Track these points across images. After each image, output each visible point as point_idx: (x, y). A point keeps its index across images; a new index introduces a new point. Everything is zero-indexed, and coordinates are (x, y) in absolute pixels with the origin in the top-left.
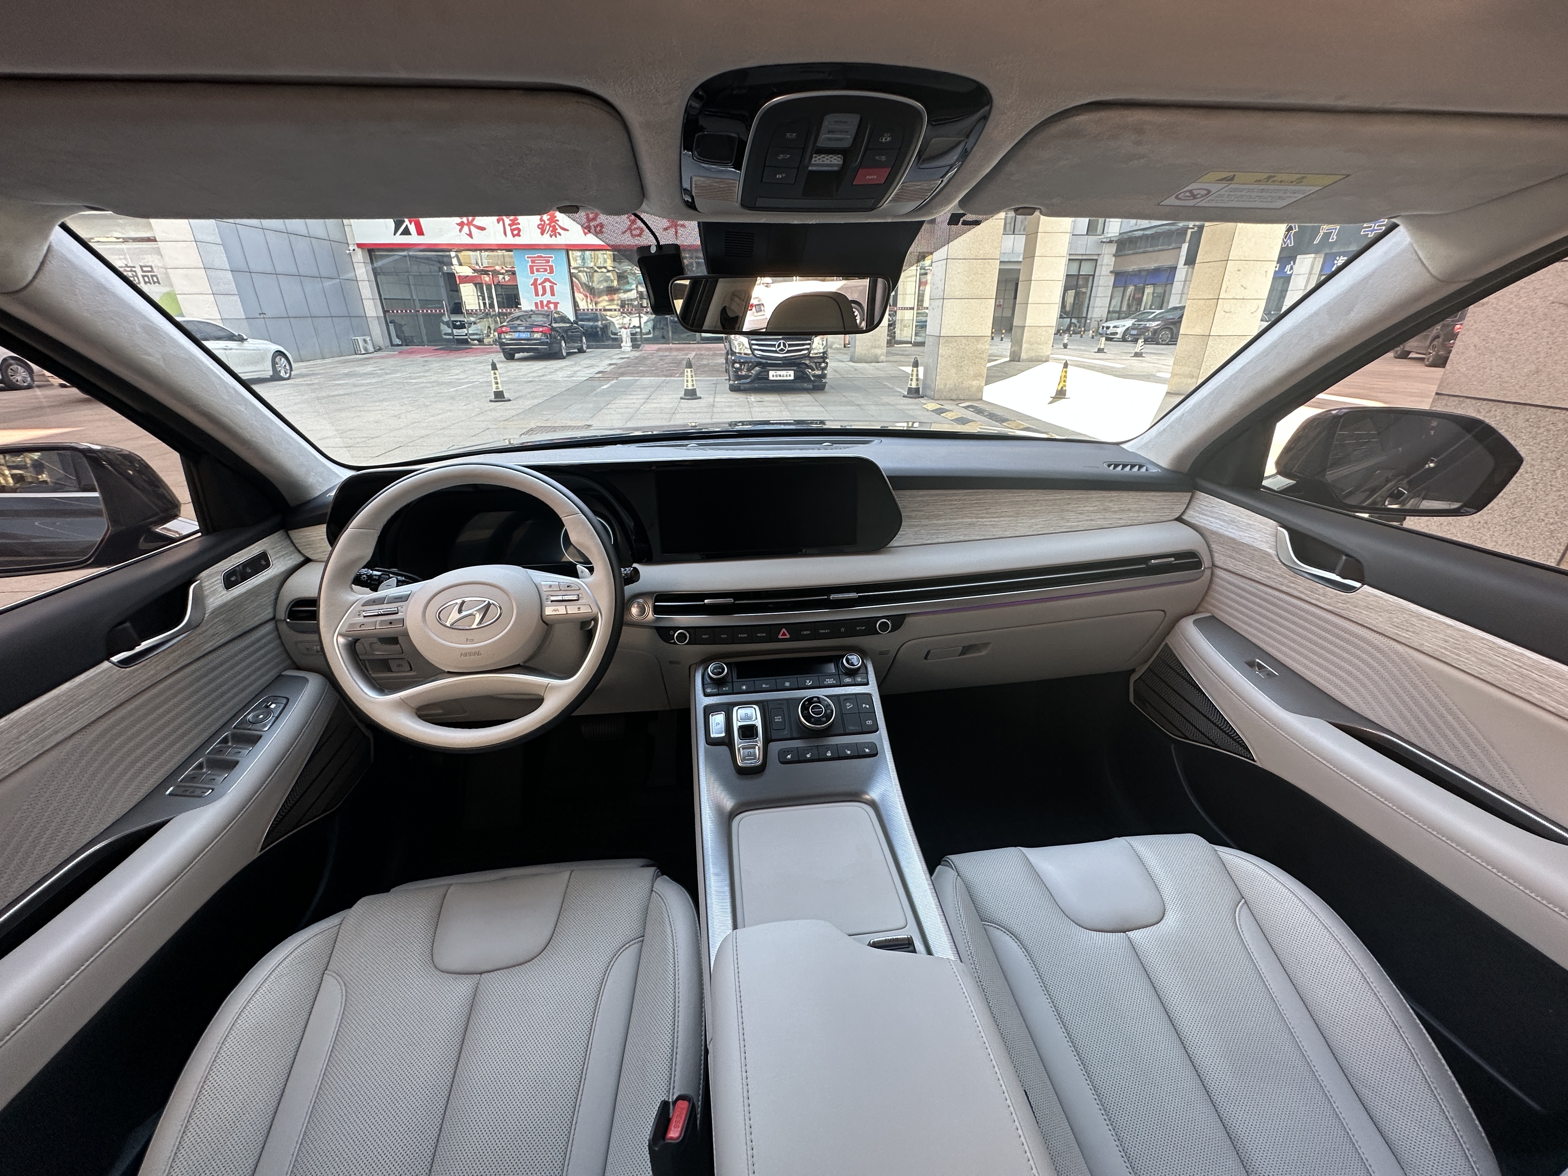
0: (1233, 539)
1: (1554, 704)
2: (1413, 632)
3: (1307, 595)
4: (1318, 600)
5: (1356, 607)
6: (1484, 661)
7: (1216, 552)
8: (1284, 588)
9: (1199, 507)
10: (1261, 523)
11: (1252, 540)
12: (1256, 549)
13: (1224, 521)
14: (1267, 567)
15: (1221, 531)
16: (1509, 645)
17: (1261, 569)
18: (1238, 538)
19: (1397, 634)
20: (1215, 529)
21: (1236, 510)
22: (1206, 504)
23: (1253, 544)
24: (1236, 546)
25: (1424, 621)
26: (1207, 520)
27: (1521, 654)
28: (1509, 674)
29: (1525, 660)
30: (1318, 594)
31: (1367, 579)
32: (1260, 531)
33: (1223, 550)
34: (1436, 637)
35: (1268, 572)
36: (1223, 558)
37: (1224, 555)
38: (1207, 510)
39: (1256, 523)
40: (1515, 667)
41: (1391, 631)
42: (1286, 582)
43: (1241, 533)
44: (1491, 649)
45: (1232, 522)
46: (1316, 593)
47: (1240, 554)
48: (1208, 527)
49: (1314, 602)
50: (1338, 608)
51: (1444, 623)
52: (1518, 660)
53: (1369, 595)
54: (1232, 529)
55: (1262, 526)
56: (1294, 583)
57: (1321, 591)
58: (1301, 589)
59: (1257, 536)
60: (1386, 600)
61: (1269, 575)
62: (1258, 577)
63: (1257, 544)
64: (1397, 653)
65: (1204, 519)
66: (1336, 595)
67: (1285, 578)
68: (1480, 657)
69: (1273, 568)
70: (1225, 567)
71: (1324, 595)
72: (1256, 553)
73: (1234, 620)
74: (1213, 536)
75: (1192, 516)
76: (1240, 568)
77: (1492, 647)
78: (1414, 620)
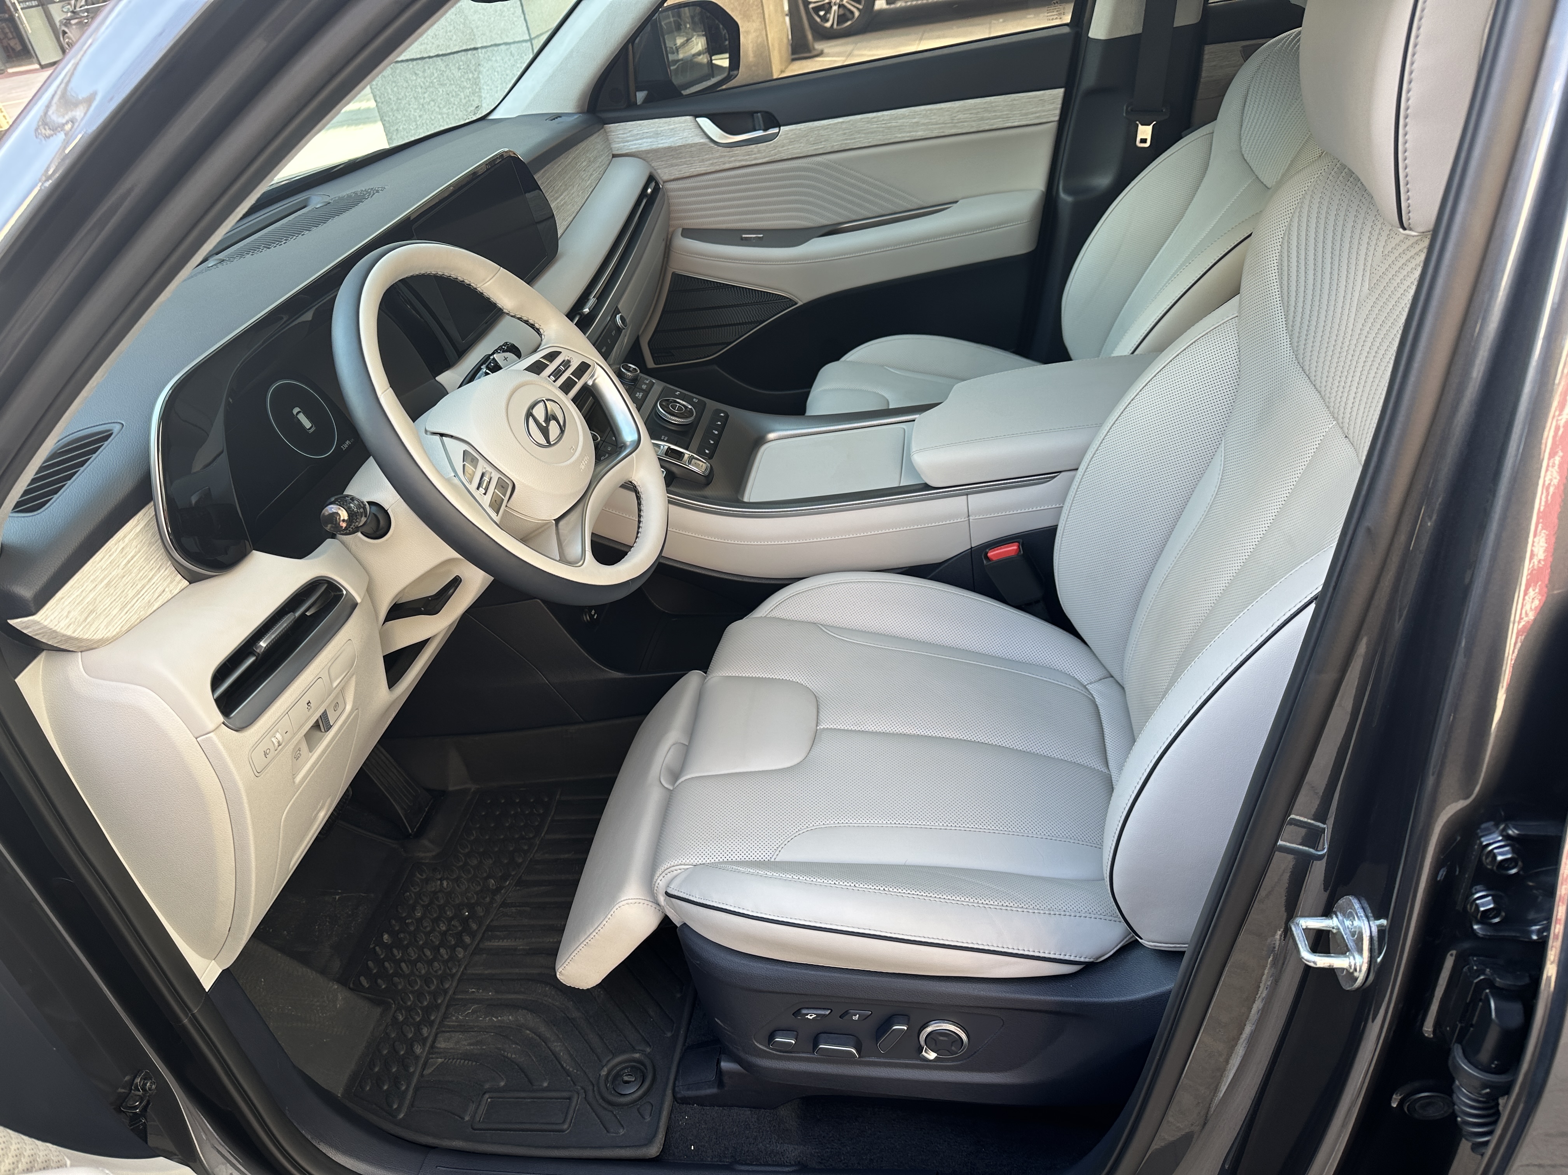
0: (669, 148)
1: (908, 134)
2: (825, 141)
3: (746, 160)
4: (755, 159)
5: (783, 147)
6: (868, 133)
7: (658, 169)
8: (727, 166)
9: (618, 138)
10: (680, 123)
11: (684, 140)
12: (691, 146)
13: (650, 137)
14: (707, 156)
15: (654, 147)
16: (874, 114)
17: (703, 161)
18: (673, 145)
19: (815, 149)
20: (649, 148)
21: (652, 123)
22: (621, 132)
23: (687, 143)
24: (673, 153)
25: (827, 128)
26: (635, 144)
27: (883, 115)
28: (883, 131)
29: (886, 118)
30: (755, 154)
31: (781, 122)
32: (684, 130)
33: (663, 163)
34: (838, 136)
35: (710, 160)
36: (666, 170)
37: (666, 167)
38: (628, 137)
39: (677, 126)
40: (883, 126)
41: (810, 150)
42: (727, 159)
43: (671, 140)
44: (868, 122)
45: (657, 134)
46: (752, 155)
47: (680, 158)
48: (640, 149)
49: (753, 162)
50: (772, 156)
51: (838, 123)
52: (883, 120)
53: (787, 133)
54: (662, 140)
55: (683, 125)
56: (733, 157)
57: (756, 150)
58: (740, 158)
59: (685, 134)
60: (800, 129)
61: (711, 162)
62: (703, 169)
63: (690, 141)
64: (819, 164)
65: (632, 145)
66: (767, 146)
67: (725, 156)
68: (865, 132)
69: (712, 153)
70: (673, 177)
71: (759, 152)
72: (693, 149)
73: (698, 221)
74: (649, 155)
75: (618, 147)
76: (686, 170)
77: (869, 122)
78: (822, 132)
